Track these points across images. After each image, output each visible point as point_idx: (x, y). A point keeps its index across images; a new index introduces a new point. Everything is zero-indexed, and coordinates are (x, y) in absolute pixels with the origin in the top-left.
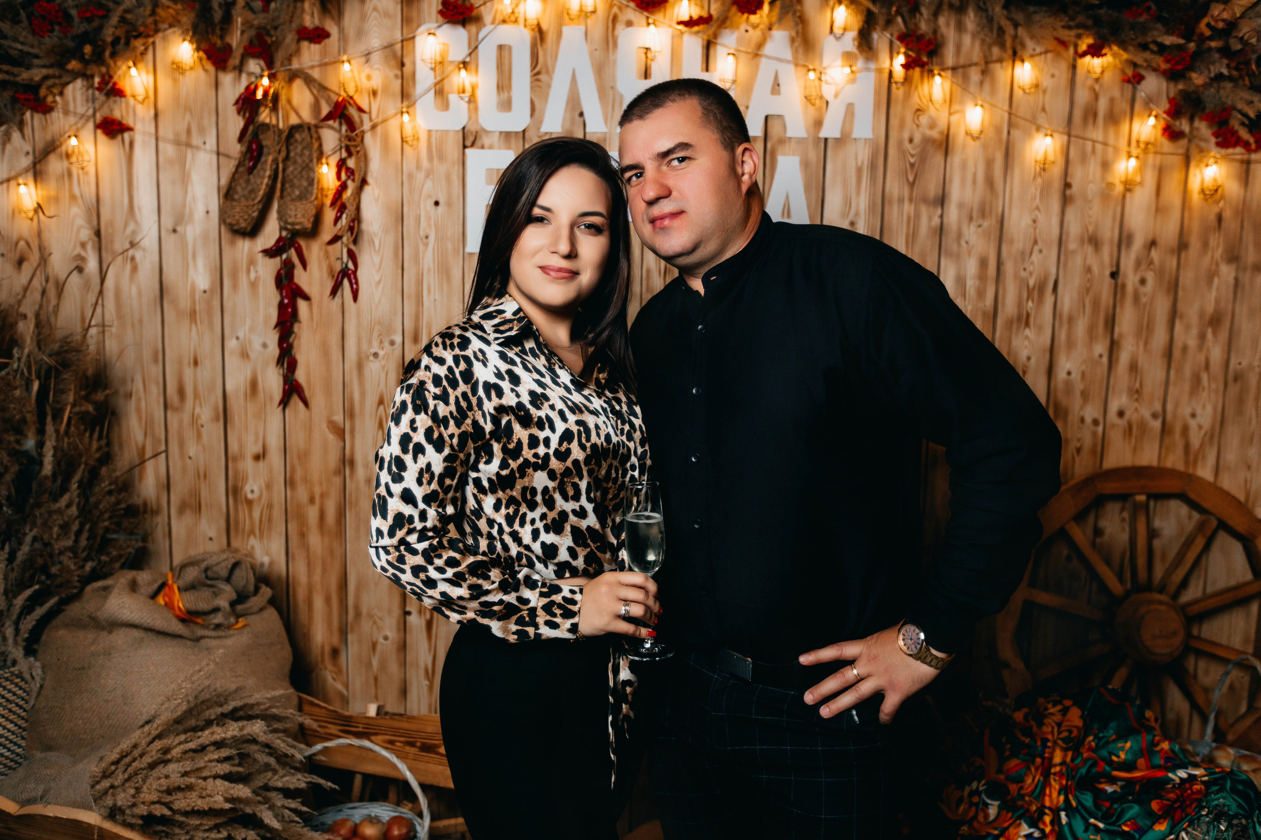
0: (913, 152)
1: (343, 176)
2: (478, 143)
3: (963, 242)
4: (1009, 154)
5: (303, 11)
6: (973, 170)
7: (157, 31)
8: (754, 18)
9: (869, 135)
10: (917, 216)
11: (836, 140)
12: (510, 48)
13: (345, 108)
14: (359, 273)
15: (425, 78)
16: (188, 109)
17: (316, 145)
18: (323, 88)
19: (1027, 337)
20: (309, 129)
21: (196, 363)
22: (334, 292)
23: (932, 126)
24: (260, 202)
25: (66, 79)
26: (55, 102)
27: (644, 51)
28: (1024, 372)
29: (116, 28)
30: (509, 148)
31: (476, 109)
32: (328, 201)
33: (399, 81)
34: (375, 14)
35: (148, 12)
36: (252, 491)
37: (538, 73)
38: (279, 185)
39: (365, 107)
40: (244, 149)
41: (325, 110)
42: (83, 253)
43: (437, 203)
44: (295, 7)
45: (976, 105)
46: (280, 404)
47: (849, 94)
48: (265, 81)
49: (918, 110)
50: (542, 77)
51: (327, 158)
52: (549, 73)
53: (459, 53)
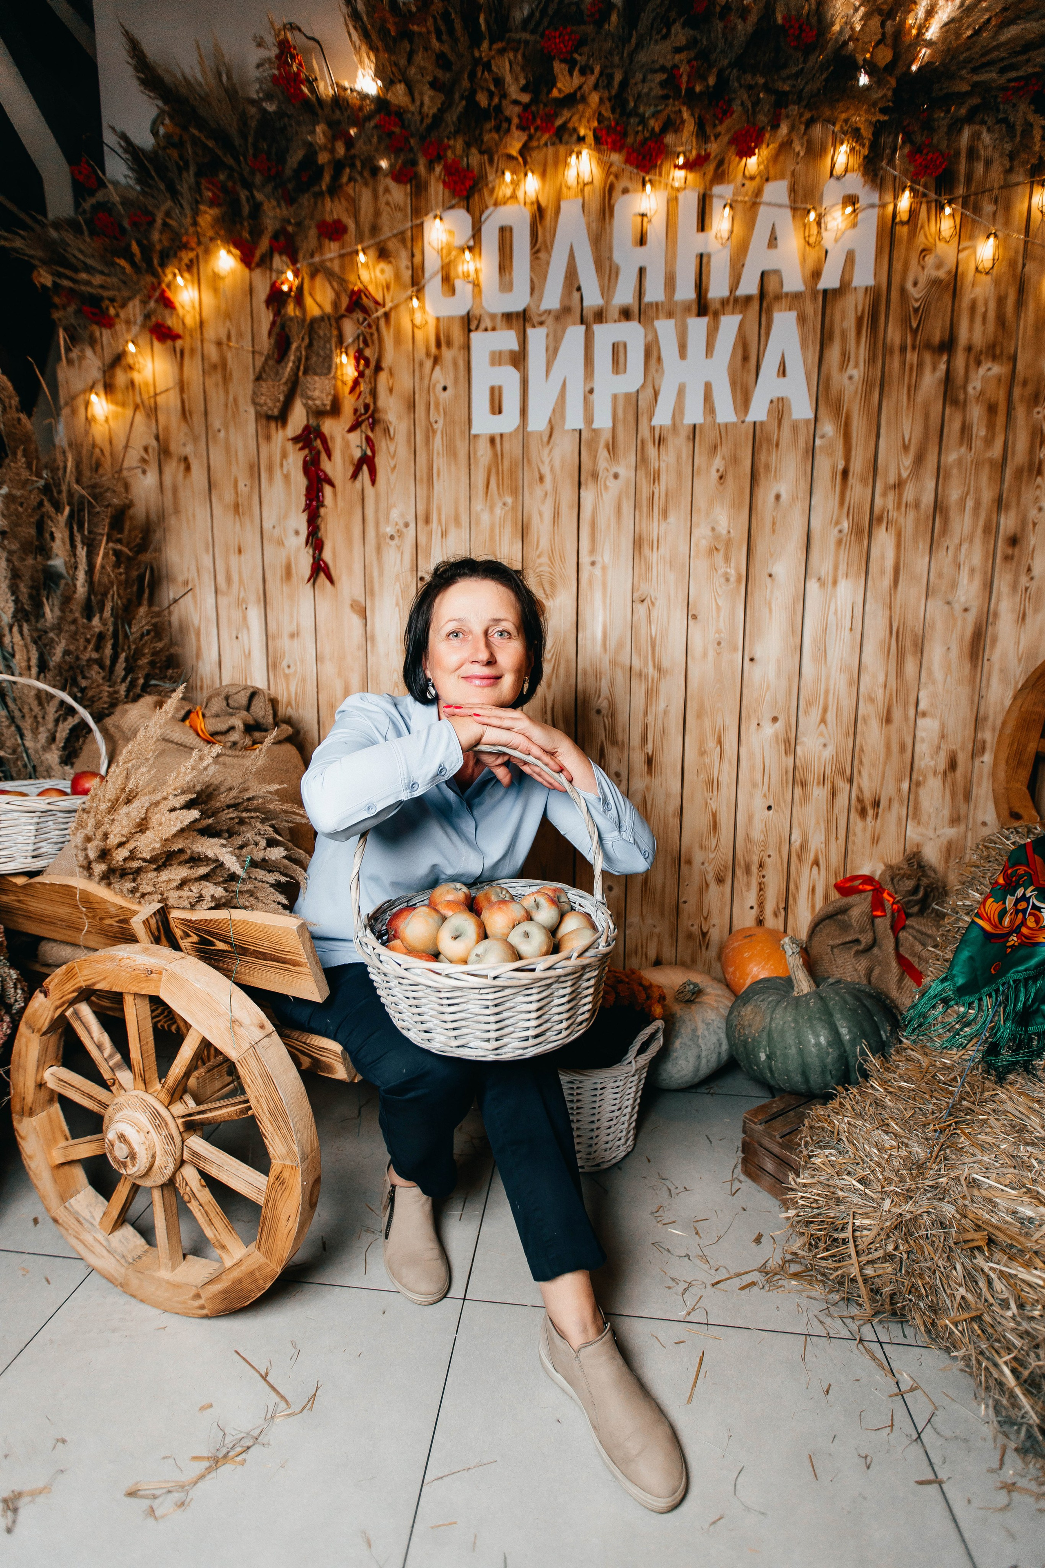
0: (917, 296)
1: (361, 368)
2: (482, 326)
3: (970, 390)
4: (1022, 287)
5: (323, 205)
6: (983, 310)
7: (199, 243)
8: (752, 163)
9: (870, 282)
10: (920, 365)
11: (835, 292)
12: (511, 229)
13: (361, 298)
14: (376, 460)
15: (432, 263)
16: (228, 316)
17: (335, 332)
18: (343, 281)
19: (1038, 487)
20: (329, 319)
21: (240, 551)
22: (355, 476)
23: (939, 266)
24: (286, 383)
25: (126, 294)
26: (117, 315)
27: (639, 219)
28: (1034, 524)
29: (161, 233)
30: (510, 327)
31: (480, 292)
32: (347, 389)
33: (410, 272)
34: (388, 209)
35: (188, 220)
36: (289, 667)
37: (538, 251)
38: (302, 368)
39: (380, 300)
40: (272, 341)
41: (345, 302)
42: (146, 456)
43: (445, 389)
44: (316, 204)
45: (988, 237)
46: (309, 580)
47: (851, 239)
48: (290, 275)
49: (923, 250)
50: (543, 255)
51: (346, 348)
52: (549, 249)
53: (464, 235)
